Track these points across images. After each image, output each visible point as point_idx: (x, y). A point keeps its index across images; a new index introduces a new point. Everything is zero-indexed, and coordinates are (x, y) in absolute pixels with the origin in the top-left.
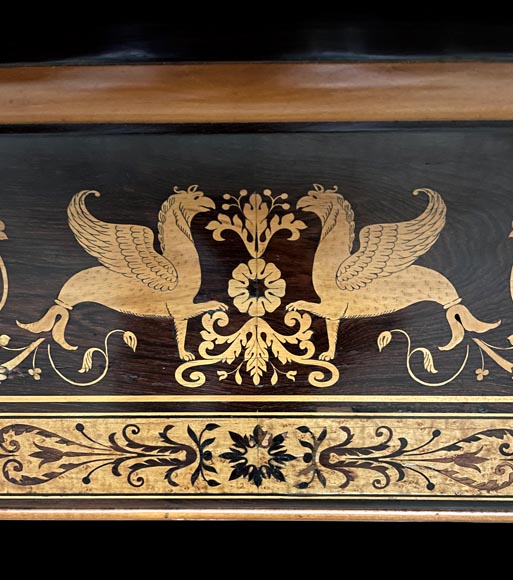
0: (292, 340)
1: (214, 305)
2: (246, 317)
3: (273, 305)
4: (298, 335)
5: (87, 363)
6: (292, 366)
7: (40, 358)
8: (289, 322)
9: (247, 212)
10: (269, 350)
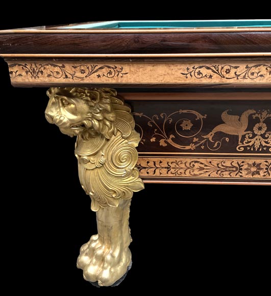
0: (266, 140)
1: (249, 132)
2: (257, 135)
3: (263, 132)
4: (268, 139)
5: (216, 145)
6: (266, 146)
7: (205, 144)
8: (266, 136)
9: (263, 113)
10: (260, 143)
